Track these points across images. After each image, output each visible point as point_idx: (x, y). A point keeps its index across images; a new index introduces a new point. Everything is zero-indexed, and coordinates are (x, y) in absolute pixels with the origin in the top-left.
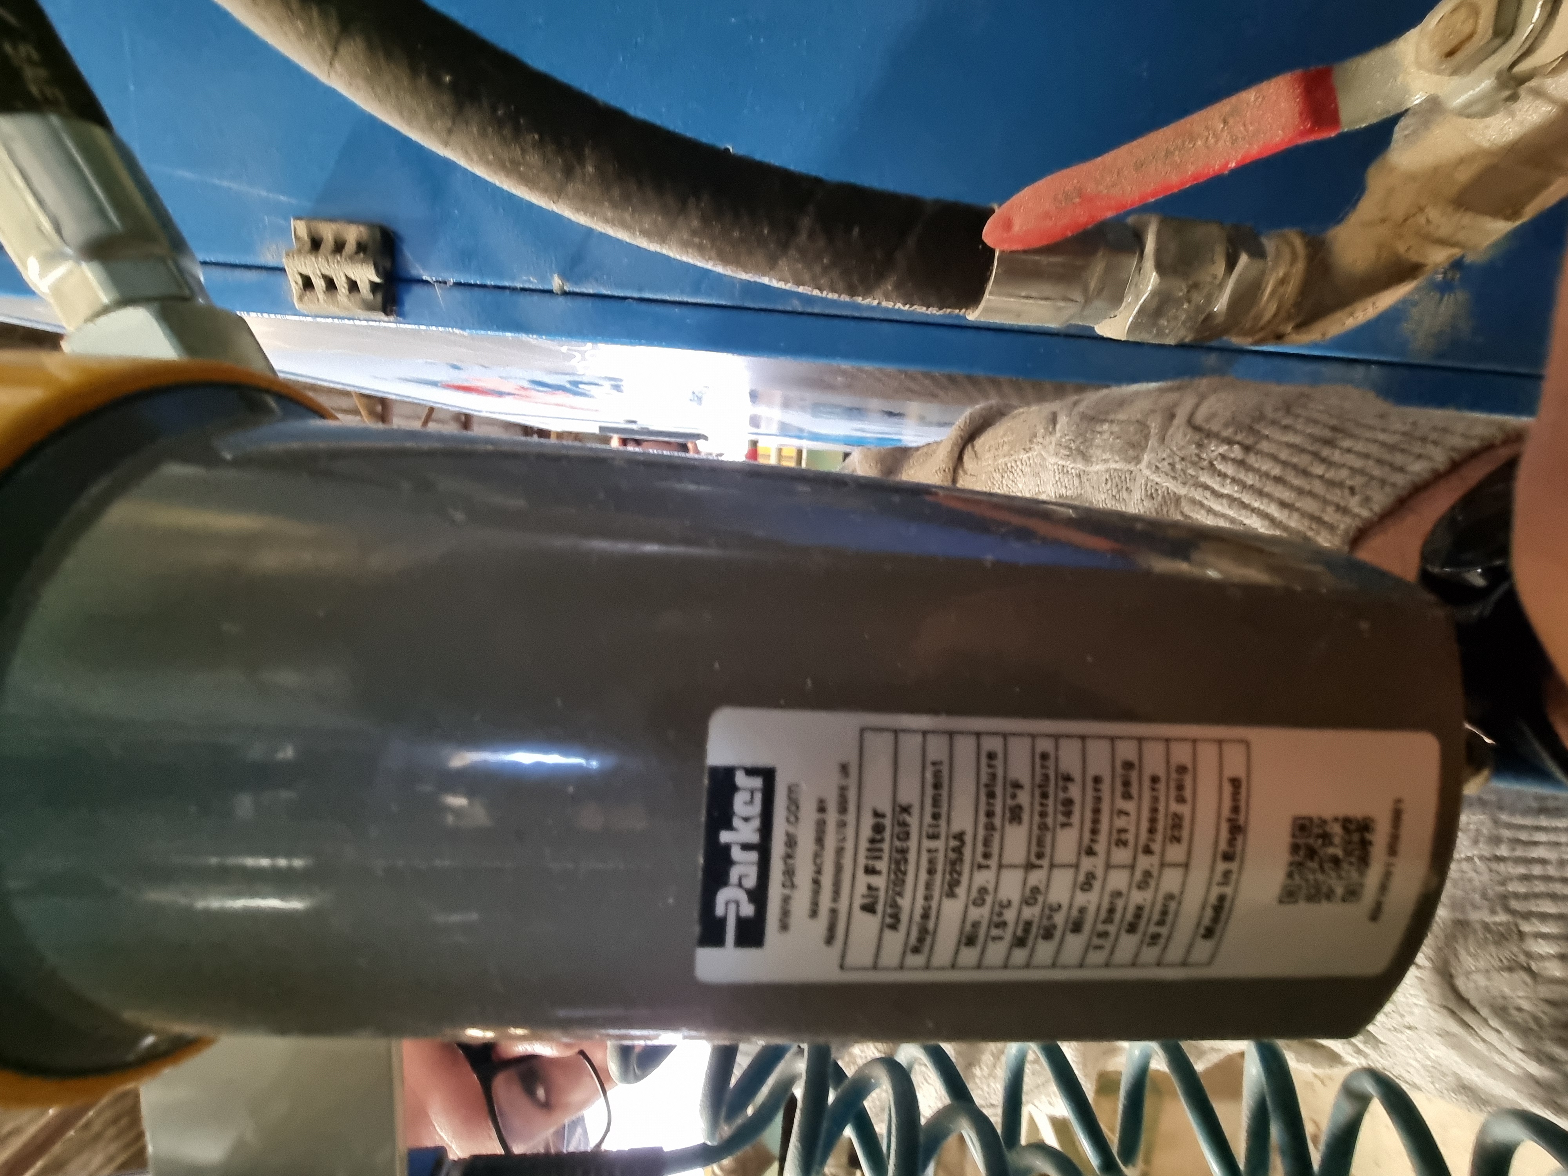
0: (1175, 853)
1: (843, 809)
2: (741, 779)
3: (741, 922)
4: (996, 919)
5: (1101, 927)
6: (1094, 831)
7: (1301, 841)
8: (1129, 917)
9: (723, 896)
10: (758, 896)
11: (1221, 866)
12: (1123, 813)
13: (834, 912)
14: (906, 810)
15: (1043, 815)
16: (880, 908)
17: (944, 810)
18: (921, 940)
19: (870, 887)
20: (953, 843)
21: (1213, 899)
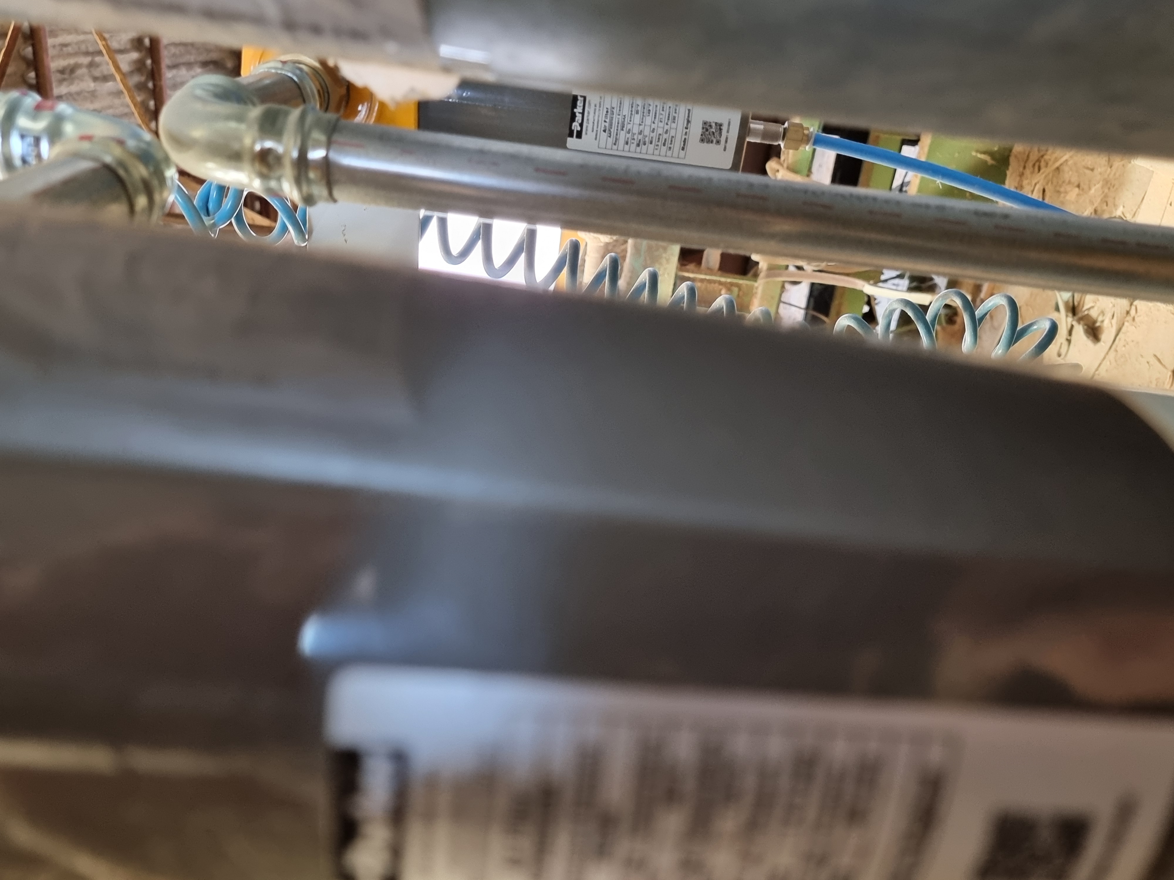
0: (674, 125)
1: (600, 107)
2: (579, 98)
3: (577, 131)
4: (632, 138)
5: (657, 143)
6: (655, 118)
7: (705, 126)
8: (663, 141)
9: (574, 124)
10: (581, 125)
11: (685, 131)
12: (662, 114)
13: (597, 131)
14: (613, 108)
15: (643, 113)
16: (607, 131)
17: (621, 109)
18: (616, 141)
19: (605, 126)
20: (624, 117)
21: (683, 139)
